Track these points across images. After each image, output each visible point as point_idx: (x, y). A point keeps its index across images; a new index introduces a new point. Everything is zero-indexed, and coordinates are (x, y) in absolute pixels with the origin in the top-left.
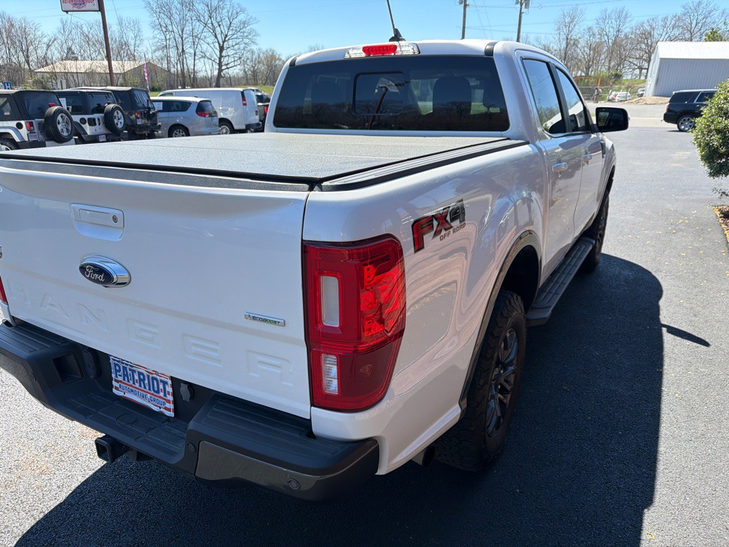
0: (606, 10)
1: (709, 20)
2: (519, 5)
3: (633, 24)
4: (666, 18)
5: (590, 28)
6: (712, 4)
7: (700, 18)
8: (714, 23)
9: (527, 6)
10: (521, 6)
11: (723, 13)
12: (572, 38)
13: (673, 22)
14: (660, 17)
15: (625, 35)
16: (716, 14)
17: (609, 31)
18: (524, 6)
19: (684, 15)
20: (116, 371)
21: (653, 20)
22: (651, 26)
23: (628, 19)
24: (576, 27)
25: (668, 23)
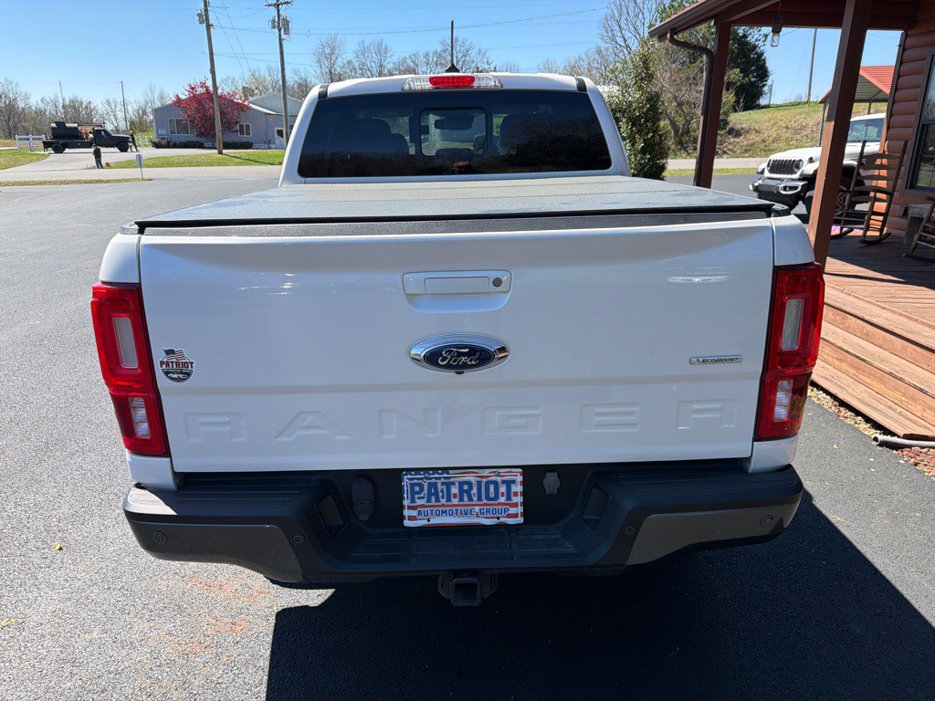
0: (363, 42)
1: (468, 58)
2: (276, 30)
3: (395, 59)
4: (427, 54)
5: (349, 62)
6: (468, 42)
7: (460, 56)
8: (473, 61)
9: (287, 32)
10: (280, 31)
11: (480, 51)
12: (337, 73)
13: (435, 59)
14: (421, 54)
15: (389, 71)
16: (473, 53)
17: (371, 66)
18: (282, 31)
19: (444, 51)
20: (413, 493)
21: (415, 55)
22: (414, 63)
23: (389, 54)
24: (339, 59)
25: (431, 60)
